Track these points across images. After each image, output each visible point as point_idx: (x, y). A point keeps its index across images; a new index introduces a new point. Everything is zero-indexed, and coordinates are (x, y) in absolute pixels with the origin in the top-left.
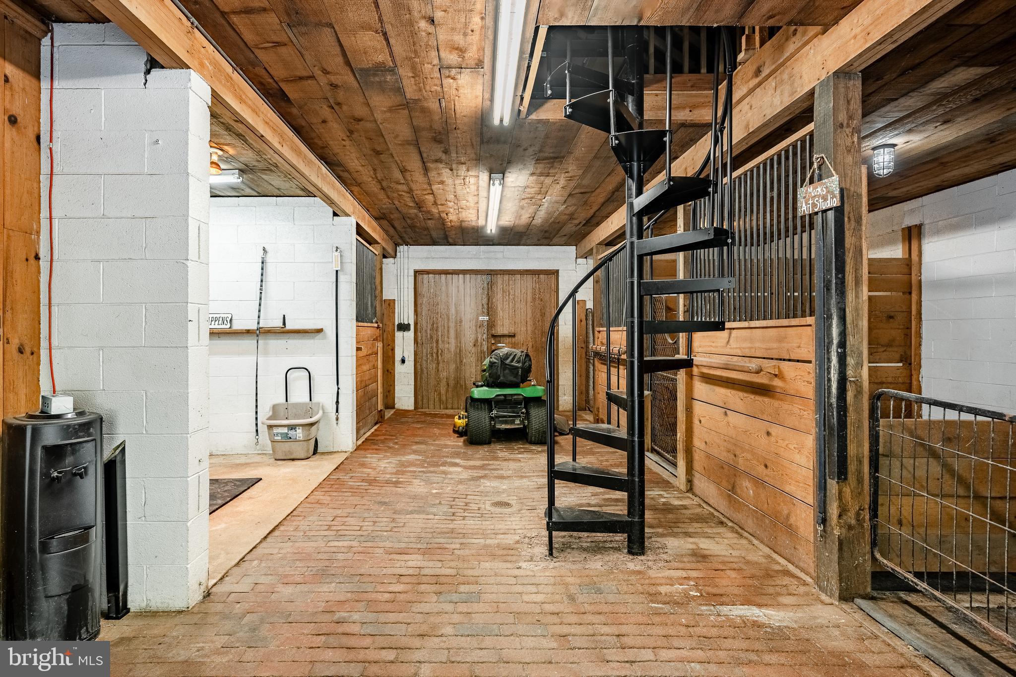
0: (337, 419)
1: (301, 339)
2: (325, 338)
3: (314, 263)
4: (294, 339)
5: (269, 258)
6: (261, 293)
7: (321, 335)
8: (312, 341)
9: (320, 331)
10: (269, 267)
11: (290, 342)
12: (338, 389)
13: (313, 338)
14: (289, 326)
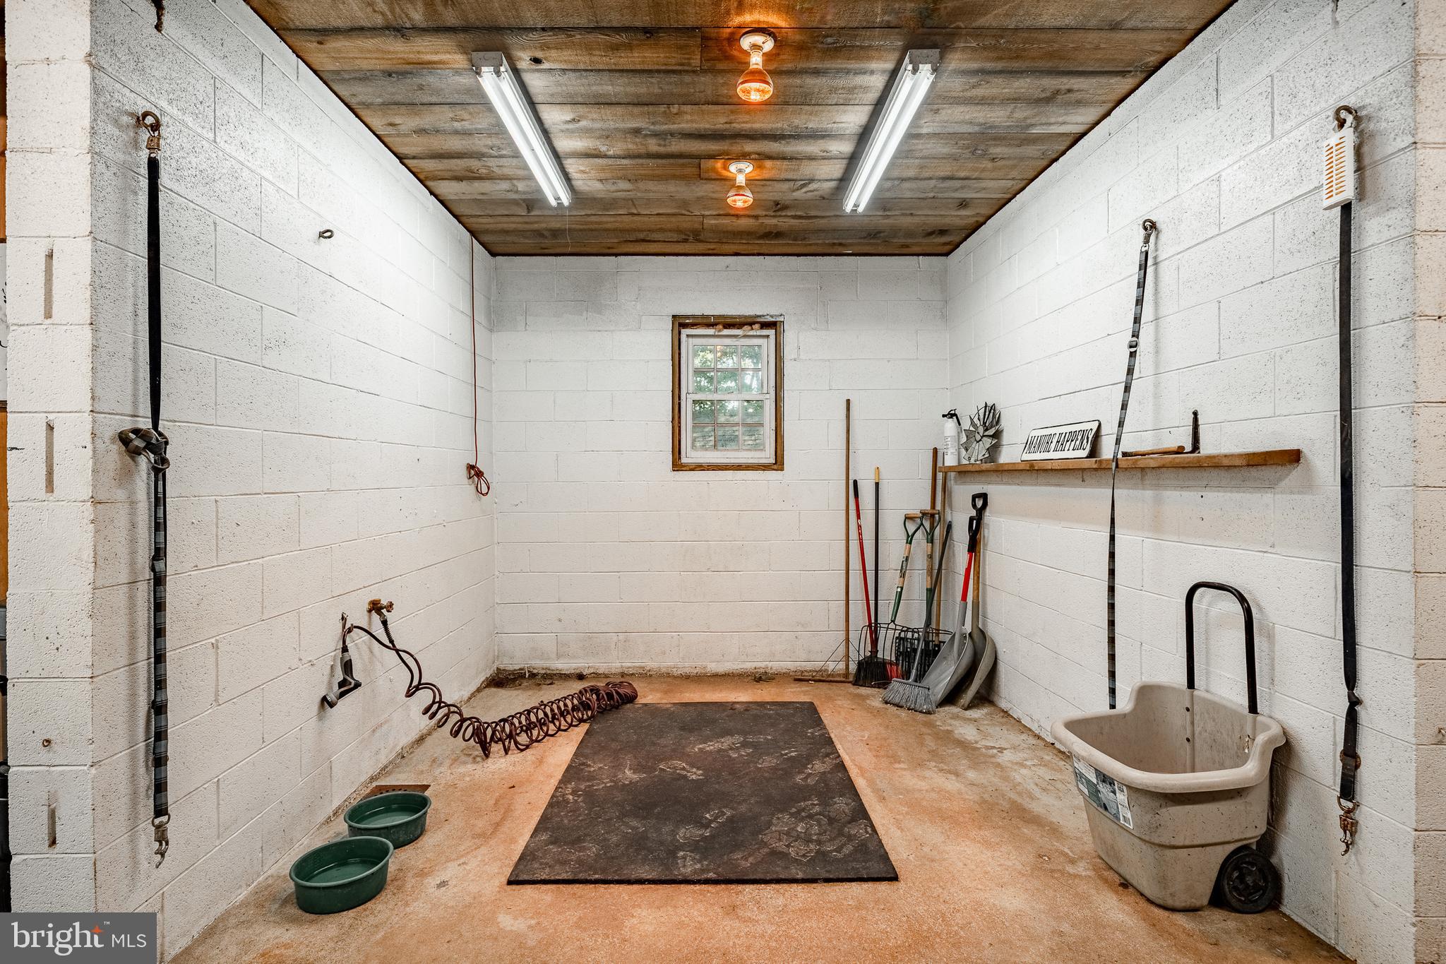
0: (1349, 825)
1: (1237, 488)
2: (1308, 486)
3: (1272, 211)
4: (1219, 487)
5: (1166, 246)
6: (1133, 355)
7: (1296, 473)
8: (1268, 497)
9: (1293, 457)
10: (1168, 275)
11: (1213, 496)
12: (1354, 702)
13: (1271, 486)
14: (1207, 448)
